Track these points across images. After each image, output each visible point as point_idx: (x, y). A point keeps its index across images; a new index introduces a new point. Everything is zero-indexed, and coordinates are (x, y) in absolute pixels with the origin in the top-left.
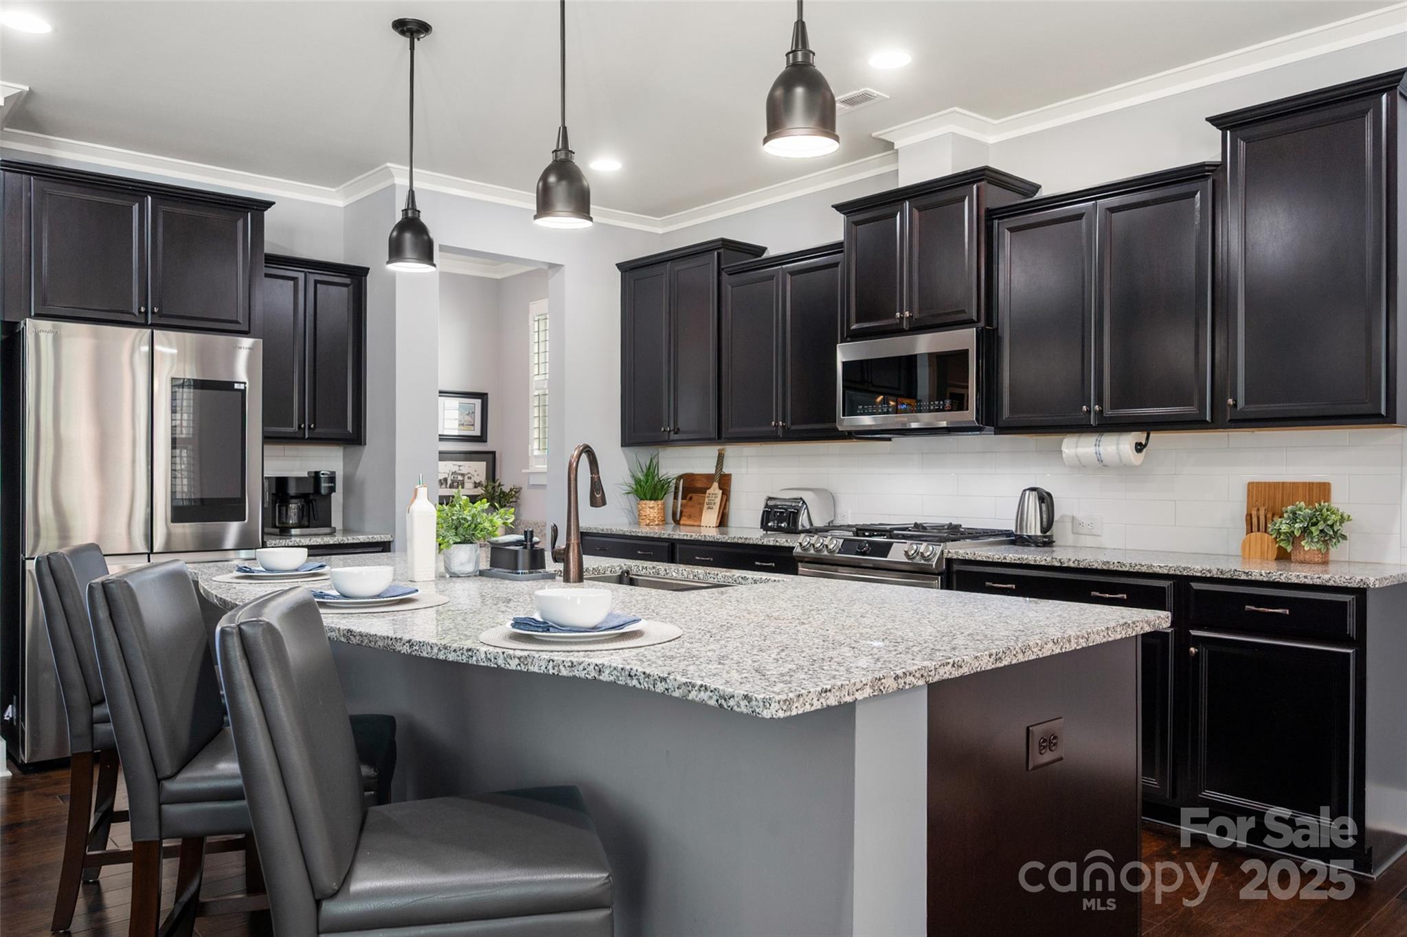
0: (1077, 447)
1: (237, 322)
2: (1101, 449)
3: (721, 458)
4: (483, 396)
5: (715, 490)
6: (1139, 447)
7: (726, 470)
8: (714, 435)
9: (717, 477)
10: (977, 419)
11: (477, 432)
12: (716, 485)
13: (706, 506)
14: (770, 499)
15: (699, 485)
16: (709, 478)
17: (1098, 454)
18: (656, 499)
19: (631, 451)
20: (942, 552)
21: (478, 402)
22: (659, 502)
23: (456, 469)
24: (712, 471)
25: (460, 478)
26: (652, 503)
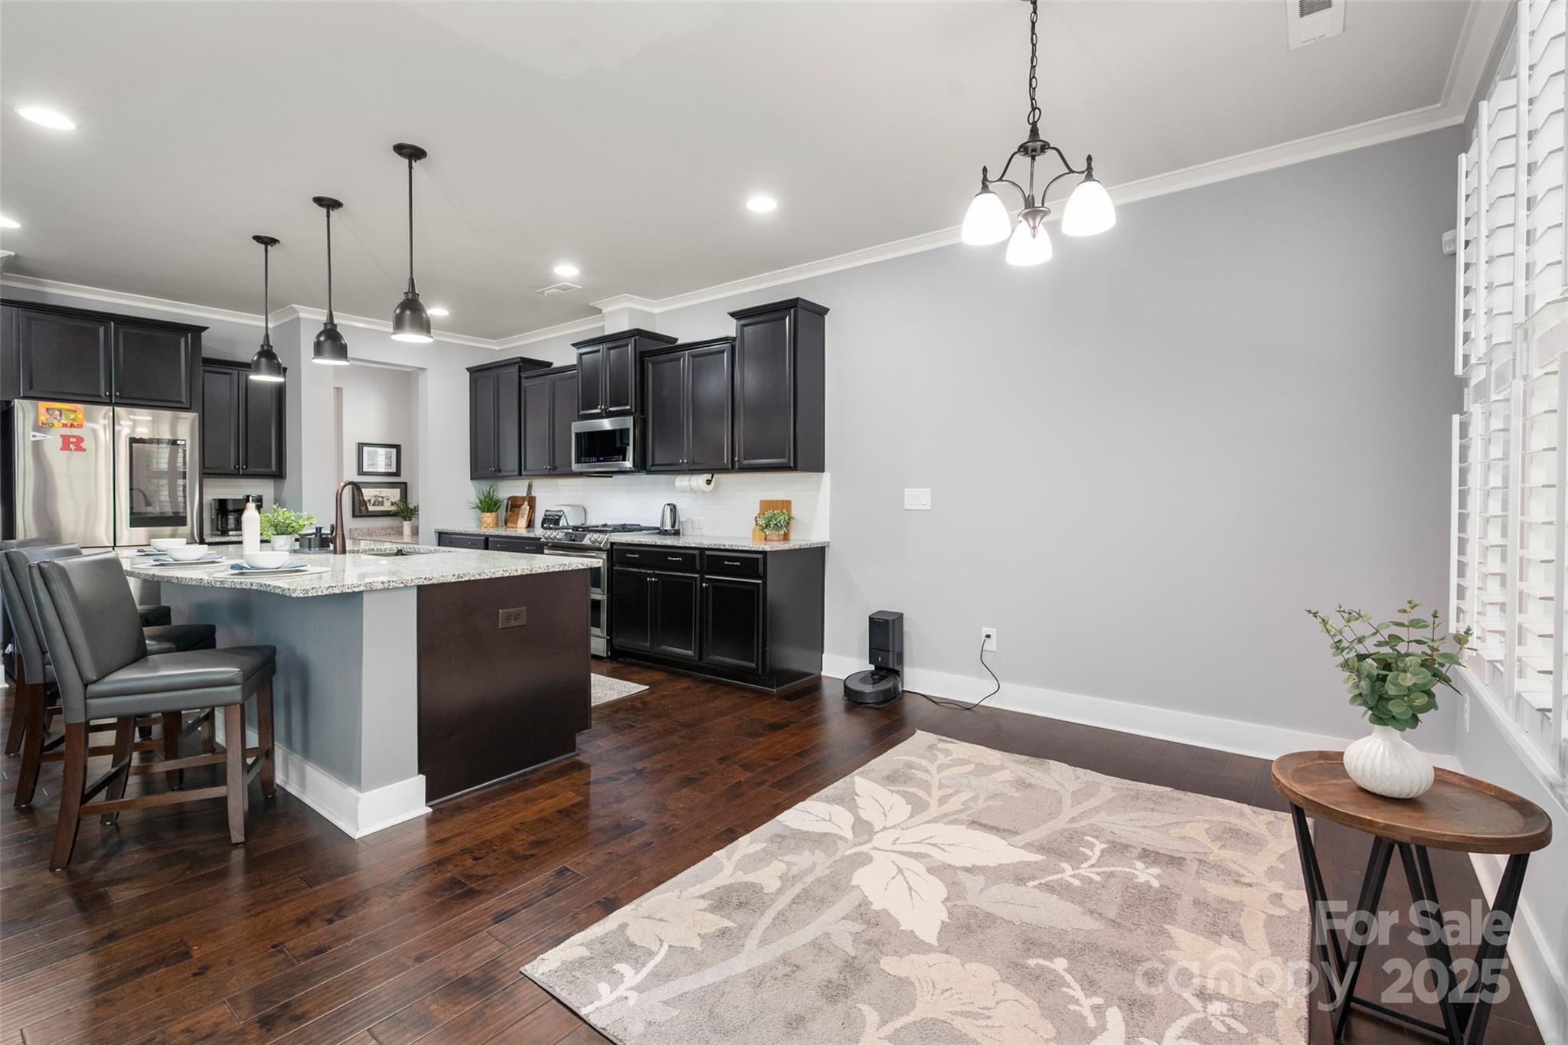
0: (682, 481)
1: (182, 402)
2: (691, 483)
3: (530, 487)
4: (398, 447)
5: (526, 507)
6: (709, 482)
7: (533, 494)
8: (517, 473)
9: (527, 499)
10: (634, 466)
11: (394, 470)
12: (526, 503)
13: (520, 516)
14: (547, 511)
15: (519, 503)
16: (523, 499)
17: (690, 486)
18: (492, 512)
19: (477, 483)
20: (608, 539)
21: (394, 451)
22: (493, 514)
23: (378, 494)
24: (525, 495)
25: (380, 499)
26: (488, 514)
